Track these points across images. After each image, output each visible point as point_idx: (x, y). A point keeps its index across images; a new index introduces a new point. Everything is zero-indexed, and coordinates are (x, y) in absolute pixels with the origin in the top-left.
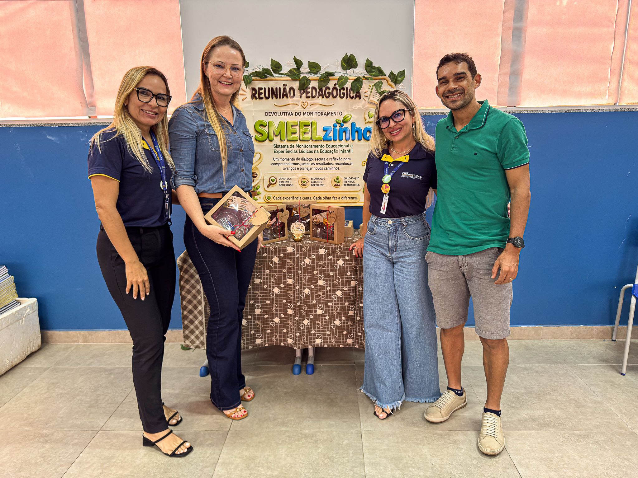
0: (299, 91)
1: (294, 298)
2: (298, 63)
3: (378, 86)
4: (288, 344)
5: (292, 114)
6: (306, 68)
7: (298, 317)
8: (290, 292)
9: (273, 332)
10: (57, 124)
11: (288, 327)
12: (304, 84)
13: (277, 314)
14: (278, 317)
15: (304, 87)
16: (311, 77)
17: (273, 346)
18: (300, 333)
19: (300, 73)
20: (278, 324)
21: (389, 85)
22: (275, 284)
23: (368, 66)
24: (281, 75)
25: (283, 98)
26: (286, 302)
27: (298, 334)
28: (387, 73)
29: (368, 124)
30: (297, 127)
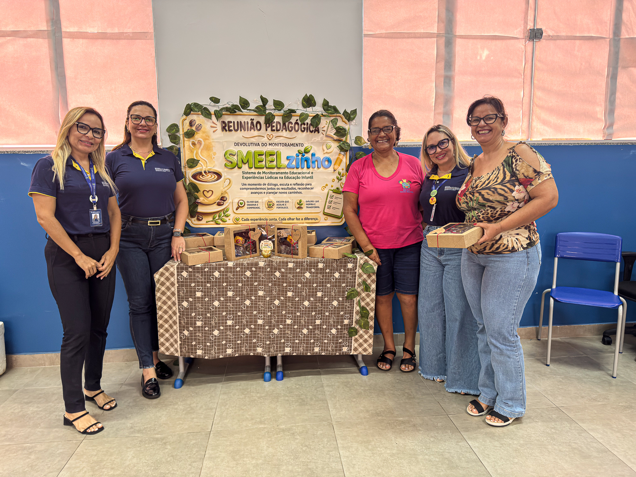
0: (265, 124)
1: (265, 309)
2: (264, 101)
3: (334, 122)
4: (258, 353)
5: (259, 145)
6: (271, 106)
7: (268, 326)
8: (261, 303)
9: (243, 343)
10: (32, 151)
11: (258, 337)
12: (269, 119)
13: (247, 325)
14: (248, 328)
15: (269, 121)
16: (276, 113)
17: (243, 356)
18: (270, 341)
19: (265, 109)
20: (248, 334)
21: (343, 121)
22: (247, 297)
23: (325, 105)
24: (249, 111)
25: (250, 130)
26: (256, 313)
27: (268, 343)
28: (342, 112)
29: (326, 154)
30: (264, 157)
